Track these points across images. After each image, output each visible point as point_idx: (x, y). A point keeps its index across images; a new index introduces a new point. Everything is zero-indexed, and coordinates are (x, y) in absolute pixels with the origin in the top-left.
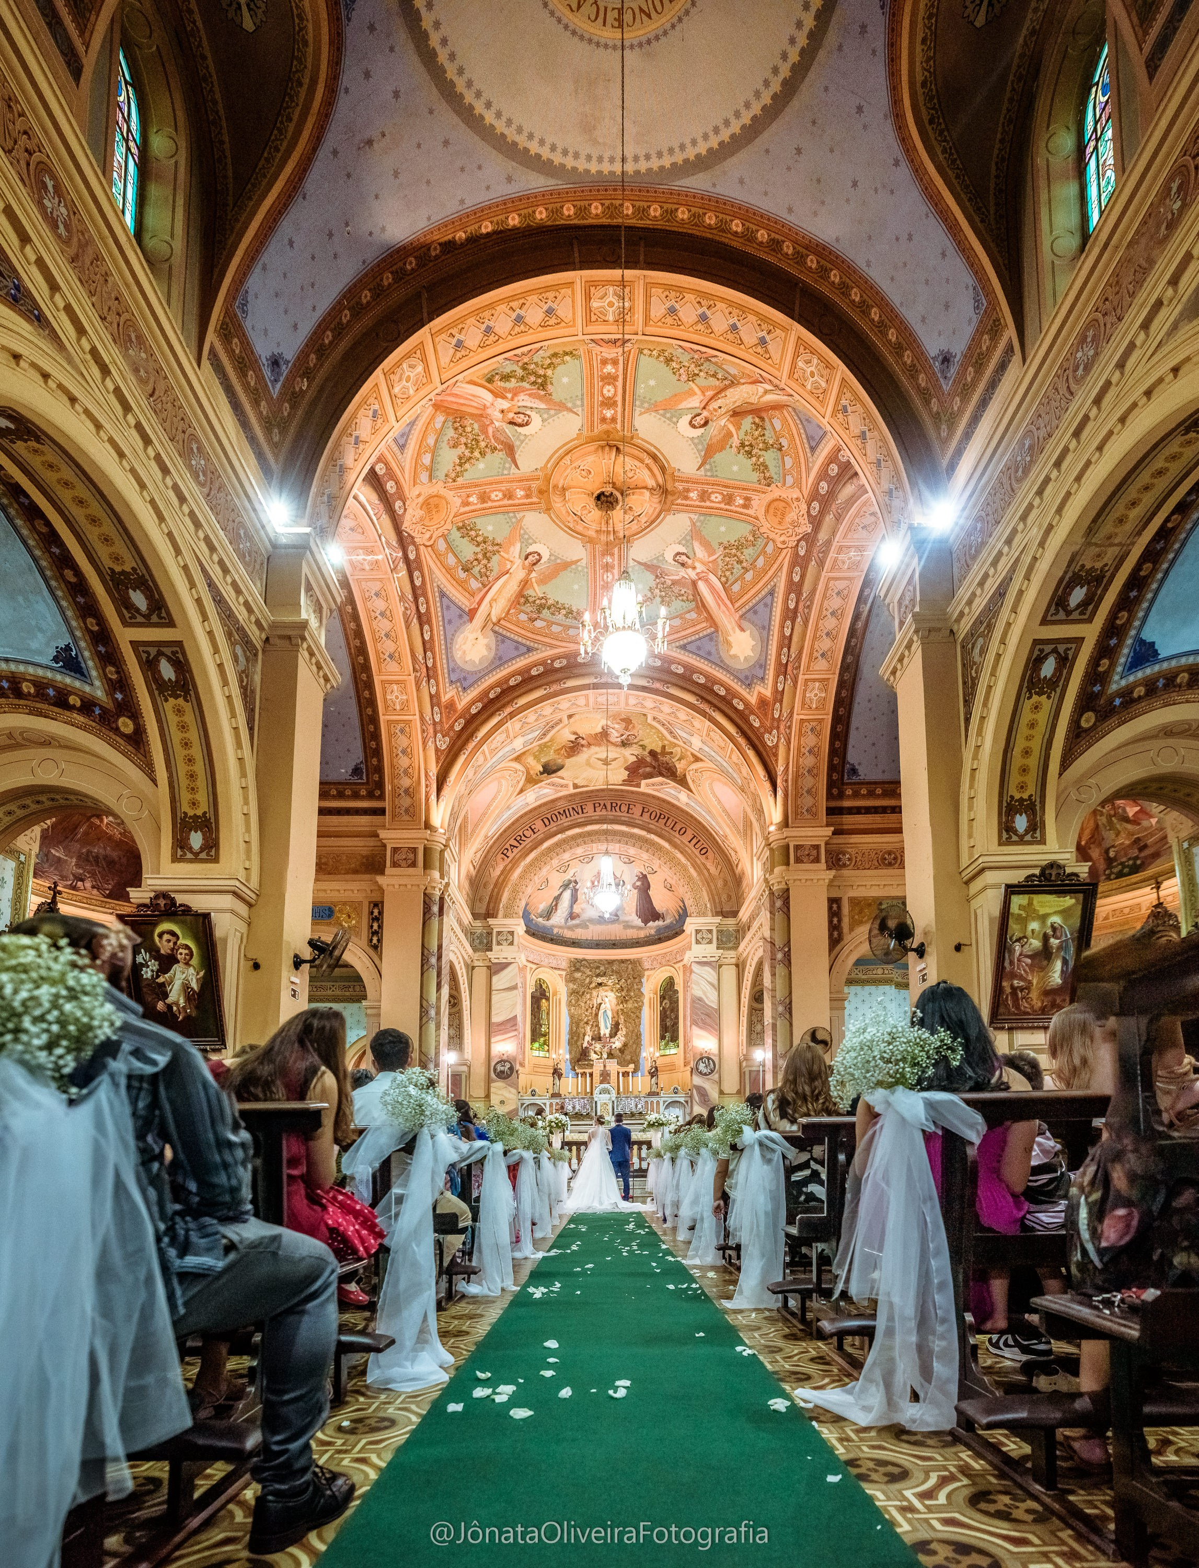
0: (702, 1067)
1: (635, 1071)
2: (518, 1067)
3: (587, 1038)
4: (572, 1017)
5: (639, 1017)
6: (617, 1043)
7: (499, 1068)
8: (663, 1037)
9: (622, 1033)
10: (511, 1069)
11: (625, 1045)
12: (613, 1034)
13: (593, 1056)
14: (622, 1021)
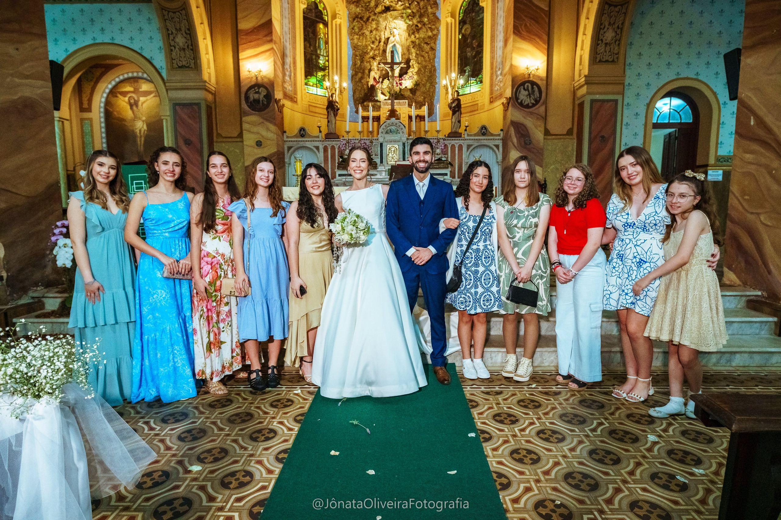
0: (523, 95)
1: (431, 112)
2: (278, 95)
3: (374, 74)
4: (355, 47)
5: (432, 49)
6: (408, 83)
7: (253, 96)
8: (462, 72)
9: (413, 71)
10: (269, 96)
11: (417, 84)
12: (403, 73)
13: (381, 97)
14: (413, 56)
